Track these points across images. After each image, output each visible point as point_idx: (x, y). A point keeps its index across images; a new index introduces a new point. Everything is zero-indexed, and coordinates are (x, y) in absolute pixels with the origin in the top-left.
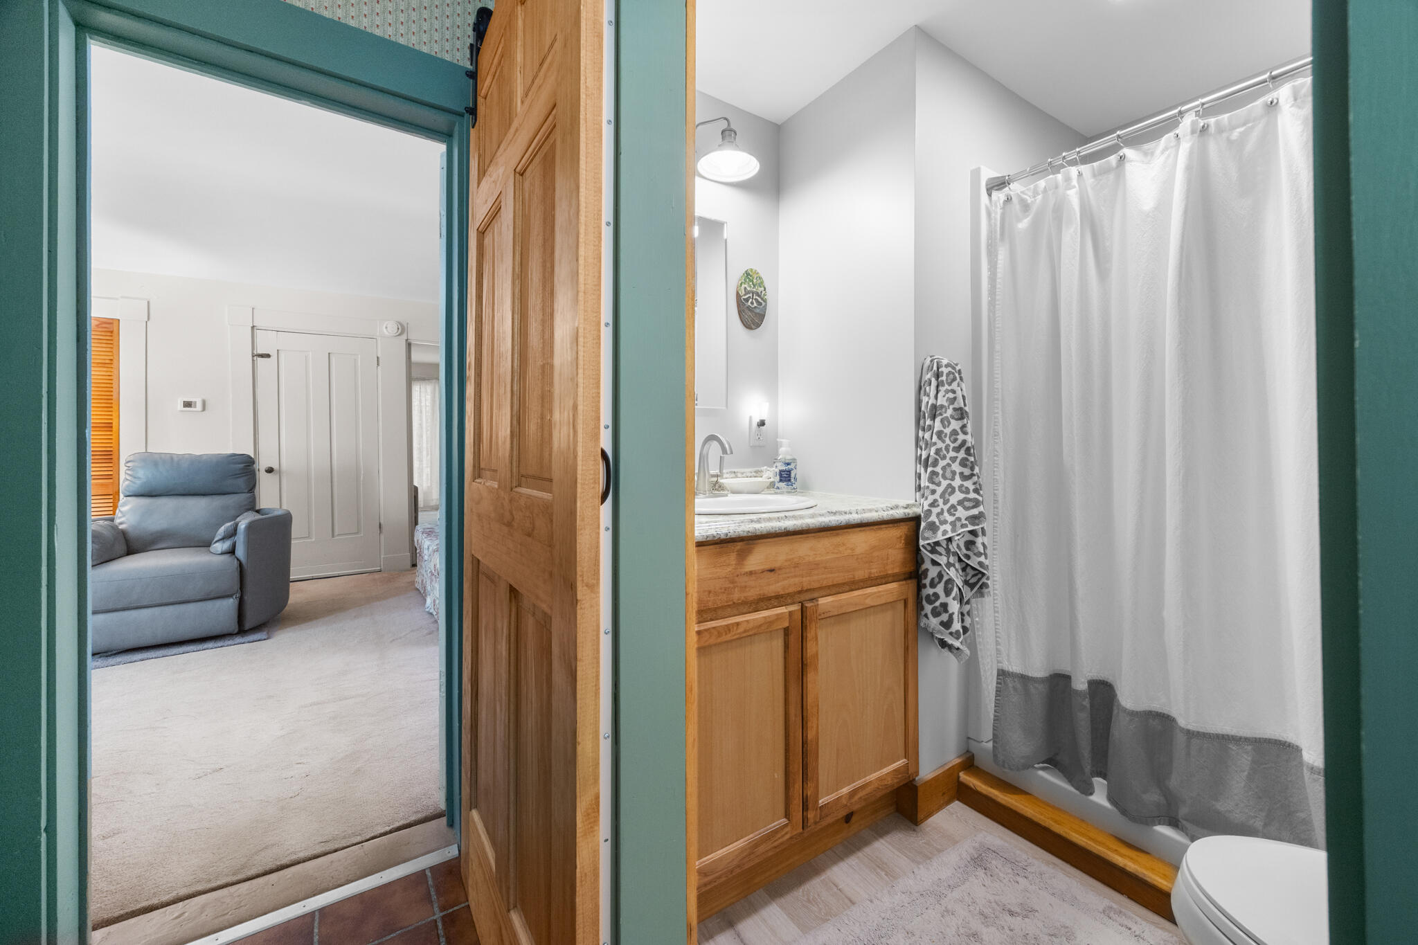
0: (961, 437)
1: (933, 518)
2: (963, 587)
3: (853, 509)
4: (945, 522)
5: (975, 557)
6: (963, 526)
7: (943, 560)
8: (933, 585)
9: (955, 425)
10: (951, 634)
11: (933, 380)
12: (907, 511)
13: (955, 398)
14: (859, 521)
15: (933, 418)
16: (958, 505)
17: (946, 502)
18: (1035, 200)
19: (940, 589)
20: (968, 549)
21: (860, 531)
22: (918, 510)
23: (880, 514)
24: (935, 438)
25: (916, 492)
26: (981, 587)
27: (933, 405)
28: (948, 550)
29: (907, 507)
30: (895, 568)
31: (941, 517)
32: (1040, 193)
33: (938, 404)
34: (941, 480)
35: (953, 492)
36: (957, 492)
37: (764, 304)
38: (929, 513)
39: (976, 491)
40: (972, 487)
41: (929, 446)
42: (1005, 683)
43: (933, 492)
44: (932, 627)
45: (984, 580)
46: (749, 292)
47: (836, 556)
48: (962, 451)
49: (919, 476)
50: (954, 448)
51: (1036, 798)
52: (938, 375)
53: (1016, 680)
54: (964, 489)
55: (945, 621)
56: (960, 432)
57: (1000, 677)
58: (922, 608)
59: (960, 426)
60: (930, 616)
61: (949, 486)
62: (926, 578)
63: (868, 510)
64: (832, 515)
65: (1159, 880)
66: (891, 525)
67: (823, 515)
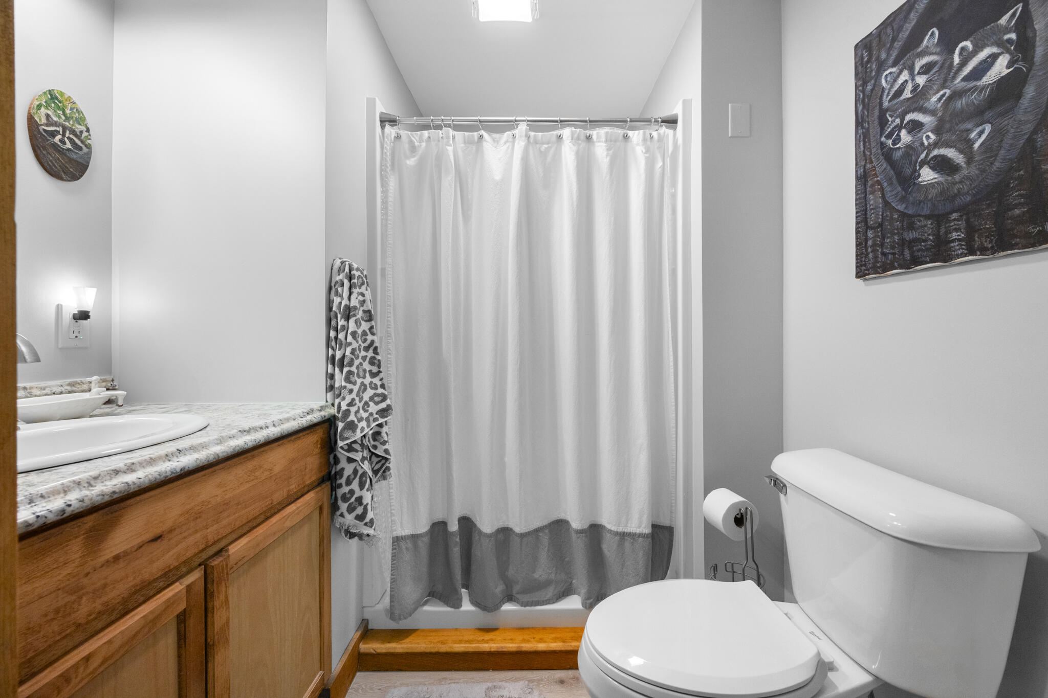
0: (370, 338)
1: (352, 417)
2: (372, 476)
3: (269, 421)
4: (360, 420)
5: (381, 446)
6: (375, 420)
7: (357, 456)
8: (349, 482)
9: (365, 326)
10: (366, 524)
11: (346, 282)
12: (323, 413)
13: (364, 301)
14: (279, 435)
15: (347, 318)
16: (370, 401)
17: (360, 400)
18: (421, 145)
19: (355, 485)
20: (375, 440)
21: (279, 445)
22: (333, 411)
23: (299, 422)
24: (350, 338)
25: (327, 393)
26: (384, 472)
27: (346, 306)
28: (362, 445)
29: (322, 409)
30: (311, 477)
31: (358, 415)
32: (424, 141)
33: (351, 305)
34: (357, 379)
35: (365, 389)
36: (369, 389)
37: (85, 150)
38: (347, 413)
39: (383, 386)
40: (379, 383)
41: (343, 346)
42: (399, 546)
43: (351, 391)
44: (347, 524)
45: (387, 464)
46: (55, 124)
47: (251, 484)
48: (371, 351)
49: (332, 377)
50: (364, 347)
51: (423, 630)
52: (350, 278)
53: (407, 541)
54: (373, 385)
55: (360, 514)
56: (369, 333)
57: (395, 544)
58: (338, 508)
59: (369, 327)
60: (346, 514)
61: (362, 383)
62: (341, 477)
63: (285, 419)
64: (246, 435)
65: (511, 645)
66: (308, 432)
67: (234, 437)
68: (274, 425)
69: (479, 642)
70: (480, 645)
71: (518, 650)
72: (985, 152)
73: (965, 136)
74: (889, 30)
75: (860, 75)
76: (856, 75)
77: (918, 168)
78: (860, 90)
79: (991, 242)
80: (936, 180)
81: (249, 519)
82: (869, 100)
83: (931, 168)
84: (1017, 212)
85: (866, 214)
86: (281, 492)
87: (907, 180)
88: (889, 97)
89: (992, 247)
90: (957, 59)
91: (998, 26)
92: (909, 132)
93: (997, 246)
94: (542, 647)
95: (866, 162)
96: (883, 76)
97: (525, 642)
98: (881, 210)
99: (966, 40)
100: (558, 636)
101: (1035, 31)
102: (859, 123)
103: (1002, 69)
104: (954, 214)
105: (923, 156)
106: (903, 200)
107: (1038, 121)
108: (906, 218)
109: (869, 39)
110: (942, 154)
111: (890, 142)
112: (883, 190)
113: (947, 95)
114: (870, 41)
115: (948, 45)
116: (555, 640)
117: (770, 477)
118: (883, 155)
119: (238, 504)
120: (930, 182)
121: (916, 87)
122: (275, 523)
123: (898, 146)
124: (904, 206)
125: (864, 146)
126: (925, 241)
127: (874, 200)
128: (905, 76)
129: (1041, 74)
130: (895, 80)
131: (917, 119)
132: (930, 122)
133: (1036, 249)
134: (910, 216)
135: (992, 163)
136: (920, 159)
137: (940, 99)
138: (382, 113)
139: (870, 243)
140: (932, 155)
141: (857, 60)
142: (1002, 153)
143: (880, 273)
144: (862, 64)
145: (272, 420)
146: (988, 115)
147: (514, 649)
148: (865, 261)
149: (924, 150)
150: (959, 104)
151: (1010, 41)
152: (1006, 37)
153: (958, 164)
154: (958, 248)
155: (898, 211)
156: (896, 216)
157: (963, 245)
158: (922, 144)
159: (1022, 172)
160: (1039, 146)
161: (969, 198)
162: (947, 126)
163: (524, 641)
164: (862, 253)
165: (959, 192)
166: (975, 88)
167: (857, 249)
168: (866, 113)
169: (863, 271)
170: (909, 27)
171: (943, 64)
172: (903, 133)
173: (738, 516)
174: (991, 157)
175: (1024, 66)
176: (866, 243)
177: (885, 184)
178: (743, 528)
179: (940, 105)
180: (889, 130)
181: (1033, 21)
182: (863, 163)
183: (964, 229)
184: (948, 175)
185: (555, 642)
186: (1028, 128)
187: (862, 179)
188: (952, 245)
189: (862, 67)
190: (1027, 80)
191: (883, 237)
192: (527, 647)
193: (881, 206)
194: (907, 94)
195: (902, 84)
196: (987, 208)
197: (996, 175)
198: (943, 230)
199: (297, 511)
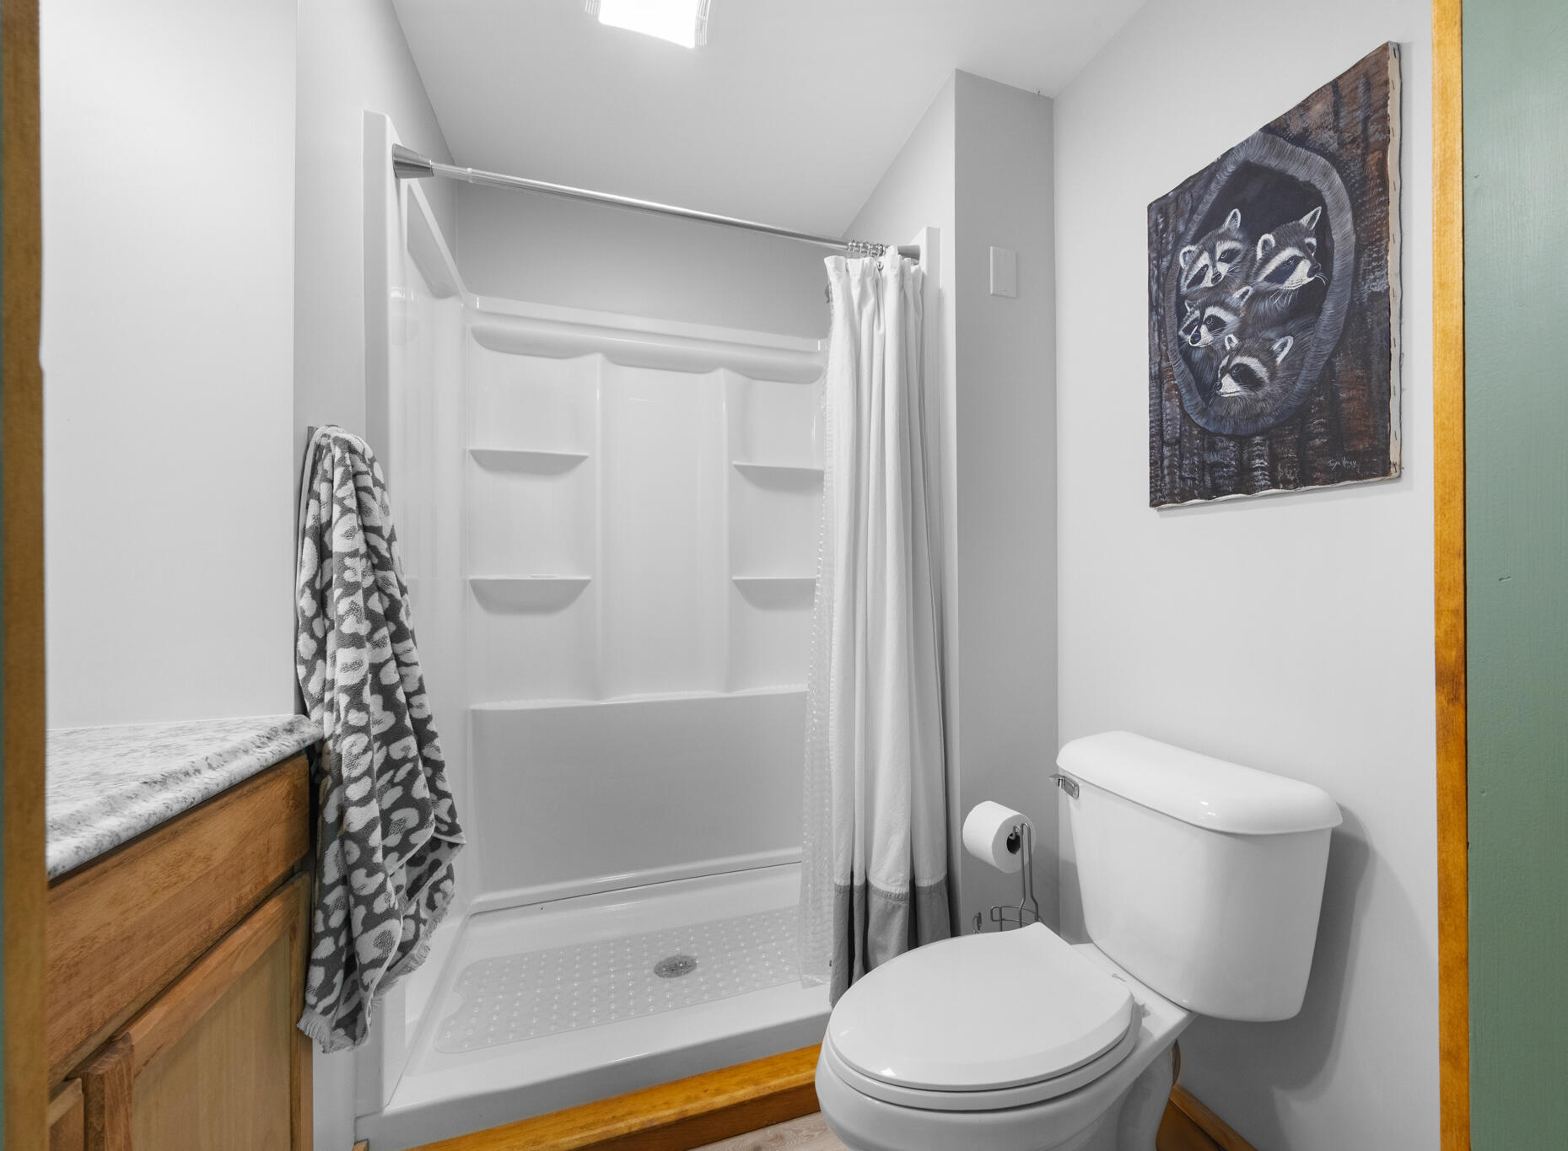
12: (298, 736)
47: (172, 893)
63: (228, 752)
64: (160, 790)
65: (667, 1113)
66: (271, 775)
67: (137, 796)
68: (210, 766)
69: (606, 1123)
70: (610, 1128)
71: (681, 1117)
72: (1287, 369)
73: (1268, 346)
74: (1187, 197)
75: (1155, 246)
76: (1150, 243)
77: (1219, 375)
78: (1154, 264)
79: (1293, 474)
80: (1238, 394)
81: (169, 966)
82: (1165, 280)
83: (1233, 378)
84: (1318, 442)
85: (1161, 425)
86: (227, 902)
87: (1208, 389)
88: (1188, 281)
89: (1295, 480)
90: (1259, 254)
91: (1299, 225)
92: (1210, 330)
93: (1300, 479)
94: (721, 1101)
95: (1161, 358)
96: (1181, 254)
97: (691, 1102)
98: (1179, 423)
99: (1269, 233)
100: (746, 1077)
101: (1332, 241)
102: (1153, 307)
103: (1303, 276)
104: (1258, 438)
105: (1224, 362)
106: (1203, 413)
107: (1335, 343)
108: (1207, 436)
109: (1163, 201)
110: (1245, 363)
111: (1189, 338)
112: (1181, 397)
113: (1250, 293)
114: (1166, 205)
115: (1251, 234)
116: (742, 1084)
117: (1056, 776)
118: (1181, 353)
119: (149, 936)
120: (1232, 395)
121: (1217, 276)
122: (216, 968)
123: (1197, 345)
124: (1204, 420)
125: (1160, 338)
126: (1227, 466)
127: (1171, 408)
128: (1204, 259)
129: (1338, 290)
130: (1194, 262)
131: (1218, 315)
132: (1233, 321)
133: (1334, 485)
134: (1209, 433)
135: (1294, 383)
136: (1221, 366)
137: (1242, 297)
138: (396, 147)
139: (1166, 462)
140: (1234, 363)
141: (1151, 225)
142: (1304, 372)
143: (1178, 503)
144: (1156, 231)
145: (204, 756)
146: (1291, 326)
147: (673, 1118)
148: (1160, 486)
149: (1226, 356)
150: (1263, 306)
151: (1310, 245)
152: (1308, 240)
153: (1261, 378)
154: (1261, 477)
155: (1197, 426)
156: (1196, 432)
157: (1266, 475)
158: (1224, 347)
159: (1322, 398)
160: (1337, 371)
161: (1272, 421)
162: (1250, 331)
163: (688, 1100)
164: (1157, 476)
165: (1262, 411)
166: (1277, 292)
167: (1151, 470)
168: (1161, 295)
169: (1159, 498)
170: (1210, 198)
171: (1246, 255)
172: (1204, 329)
173: (1011, 838)
174: (1293, 375)
175: (1325, 279)
176: (1162, 462)
177: (1184, 391)
178: (1019, 853)
179: (1242, 304)
180: (1188, 323)
181: (1330, 230)
182: (1158, 360)
183: (1268, 456)
184: (1251, 390)
185: (743, 1088)
186: (1328, 349)
187: (1158, 379)
188: (1255, 473)
189: (1157, 235)
190: (1325, 295)
191: (1182, 457)
192: (695, 1108)
193: (1179, 417)
194: (1207, 282)
195: (1202, 269)
196: (1290, 434)
197: (1299, 397)
198: (1245, 456)
199: (254, 939)
